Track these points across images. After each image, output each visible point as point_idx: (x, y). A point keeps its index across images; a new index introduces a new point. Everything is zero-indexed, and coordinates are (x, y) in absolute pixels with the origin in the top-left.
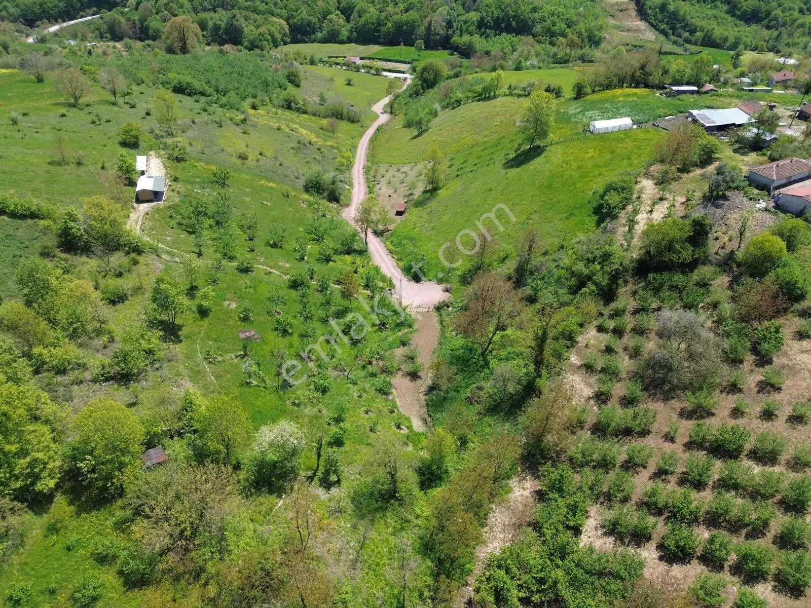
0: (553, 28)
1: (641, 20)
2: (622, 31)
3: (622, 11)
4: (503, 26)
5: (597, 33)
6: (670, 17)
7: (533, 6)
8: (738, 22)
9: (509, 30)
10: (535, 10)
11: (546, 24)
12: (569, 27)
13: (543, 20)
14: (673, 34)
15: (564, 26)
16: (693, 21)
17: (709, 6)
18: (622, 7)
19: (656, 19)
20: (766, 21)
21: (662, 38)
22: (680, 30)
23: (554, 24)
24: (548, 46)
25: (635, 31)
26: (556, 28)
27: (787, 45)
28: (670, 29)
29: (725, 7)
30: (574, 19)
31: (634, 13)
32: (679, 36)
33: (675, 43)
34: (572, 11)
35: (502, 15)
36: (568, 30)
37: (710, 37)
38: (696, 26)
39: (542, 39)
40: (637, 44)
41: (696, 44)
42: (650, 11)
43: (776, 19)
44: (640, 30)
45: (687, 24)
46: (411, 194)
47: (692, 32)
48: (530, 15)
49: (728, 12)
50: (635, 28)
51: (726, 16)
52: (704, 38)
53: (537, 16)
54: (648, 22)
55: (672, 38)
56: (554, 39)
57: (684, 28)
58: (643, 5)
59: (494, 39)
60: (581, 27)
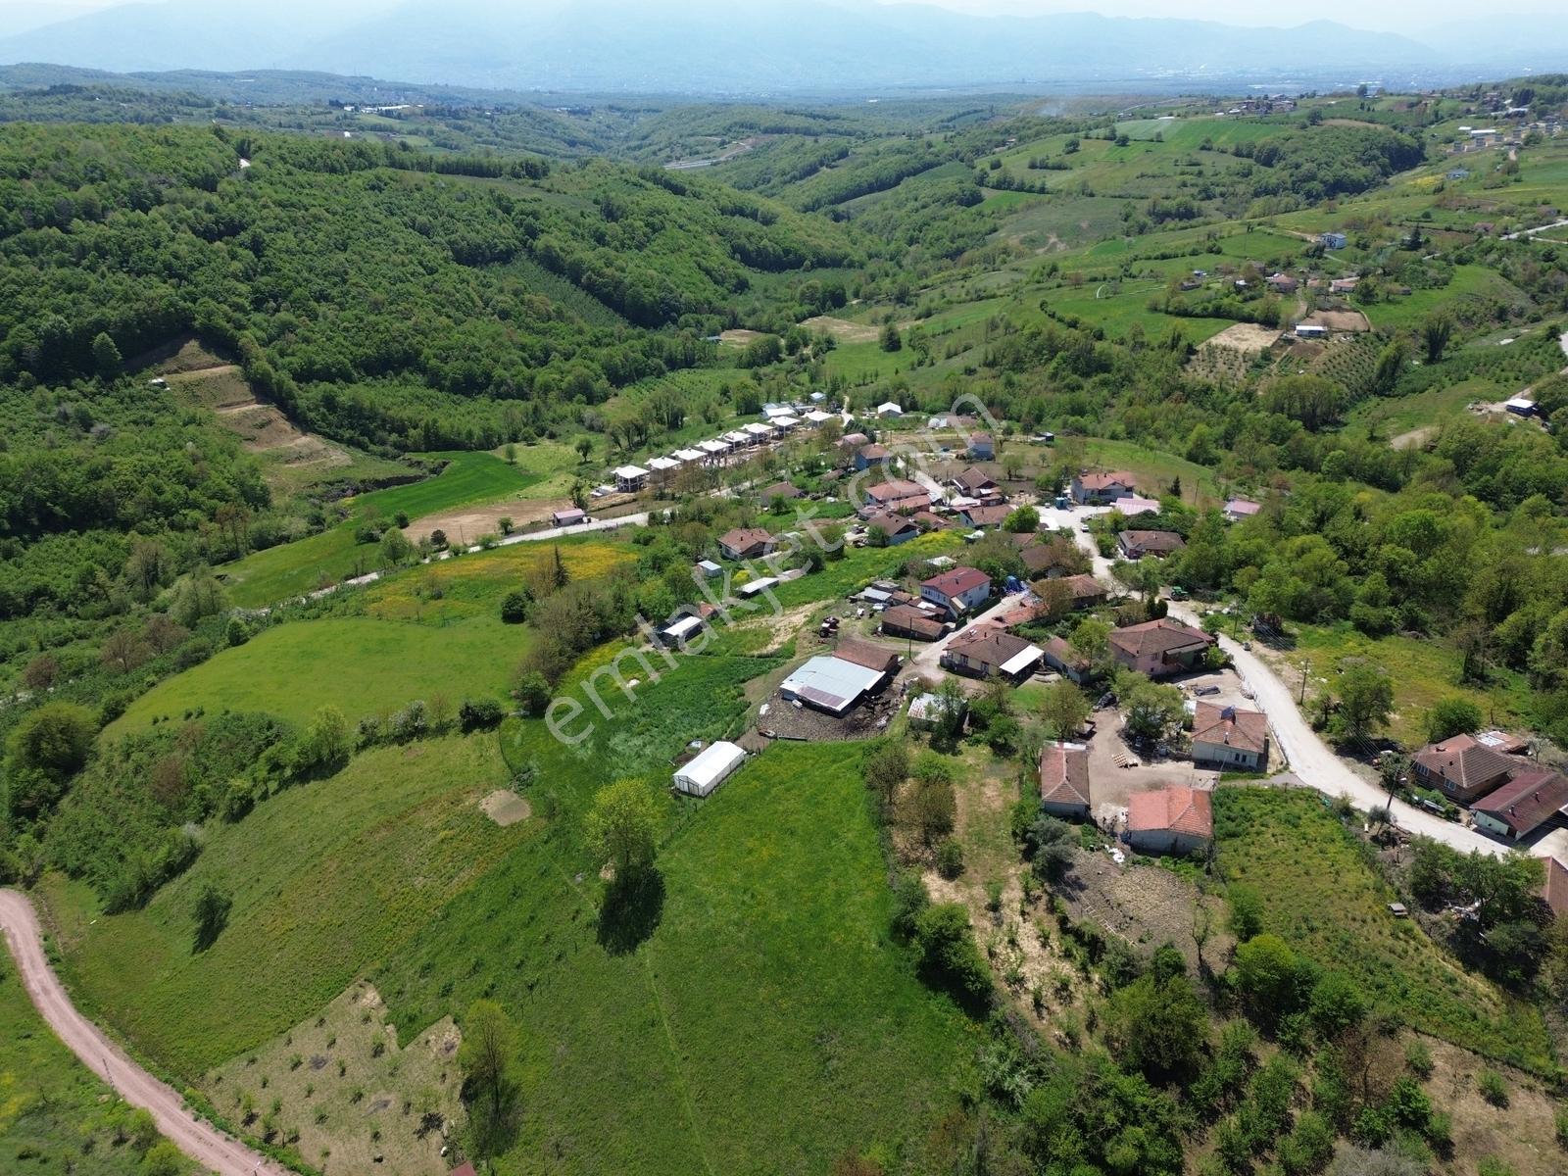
0: (161, 499)
1: (304, 433)
2: (287, 462)
3: (262, 426)
4: (35, 521)
5: (252, 482)
6: (350, 416)
7: (86, 467)
8: (455, 397)
9: (57, 526)
10: (95, 475)
11: (141, 494)
12: (192, 487)
13: (129, 490)
14: (372, 441)
15: (182, 489)
16: (391, 412)
17: (396, 382)
18: (259, 421)
19: (329, 425)
20: (492, 387)
21: (360, 454)
22: (381, 433)
23: (159, 491)
24: (172, 534)
25: (310, 456)
26: (168, 496)
27: (553, 421)
28: (362, 434)
29: (420, 379)
30: (194, 469)
31: (287, 426)
32: (383, 443)
33: (384, 455)
34: (178, 454)
35: (18, 500)
36: (193, 494)
37: (436, 435)
38: (402, 420)
39: (151, 524)
40: (331, 478)
41: (417, 450)
42: (312, 415)
43: (503, 382)
44: (318, 452)
45: (384, 420)
46: (432, 1122)
47: (400, 429)
48: (92, 487)
49: (431, 385)
50: (306, 451)
51: (431, 392)
52: (427, 436)
53: (105, 484)
54: (319, 433)
55: (372, 447)
56: (176, 518)
57: (383, 427)
58: (296, 407)
59: (28, 554)
60: (217, 480)
